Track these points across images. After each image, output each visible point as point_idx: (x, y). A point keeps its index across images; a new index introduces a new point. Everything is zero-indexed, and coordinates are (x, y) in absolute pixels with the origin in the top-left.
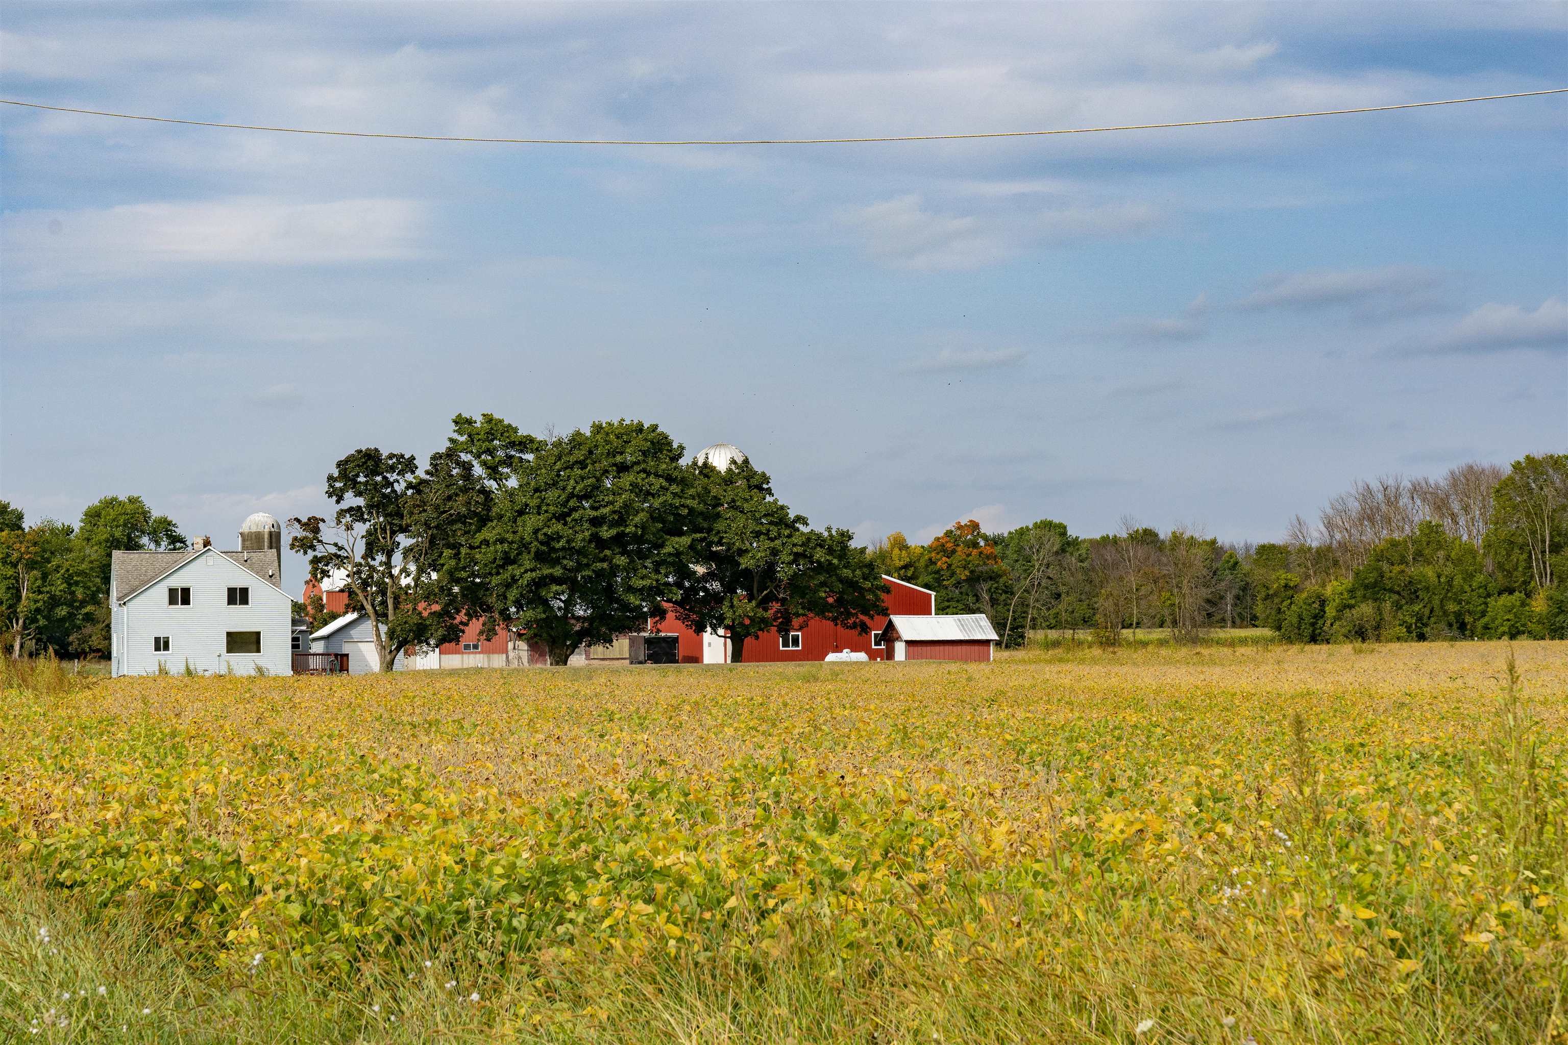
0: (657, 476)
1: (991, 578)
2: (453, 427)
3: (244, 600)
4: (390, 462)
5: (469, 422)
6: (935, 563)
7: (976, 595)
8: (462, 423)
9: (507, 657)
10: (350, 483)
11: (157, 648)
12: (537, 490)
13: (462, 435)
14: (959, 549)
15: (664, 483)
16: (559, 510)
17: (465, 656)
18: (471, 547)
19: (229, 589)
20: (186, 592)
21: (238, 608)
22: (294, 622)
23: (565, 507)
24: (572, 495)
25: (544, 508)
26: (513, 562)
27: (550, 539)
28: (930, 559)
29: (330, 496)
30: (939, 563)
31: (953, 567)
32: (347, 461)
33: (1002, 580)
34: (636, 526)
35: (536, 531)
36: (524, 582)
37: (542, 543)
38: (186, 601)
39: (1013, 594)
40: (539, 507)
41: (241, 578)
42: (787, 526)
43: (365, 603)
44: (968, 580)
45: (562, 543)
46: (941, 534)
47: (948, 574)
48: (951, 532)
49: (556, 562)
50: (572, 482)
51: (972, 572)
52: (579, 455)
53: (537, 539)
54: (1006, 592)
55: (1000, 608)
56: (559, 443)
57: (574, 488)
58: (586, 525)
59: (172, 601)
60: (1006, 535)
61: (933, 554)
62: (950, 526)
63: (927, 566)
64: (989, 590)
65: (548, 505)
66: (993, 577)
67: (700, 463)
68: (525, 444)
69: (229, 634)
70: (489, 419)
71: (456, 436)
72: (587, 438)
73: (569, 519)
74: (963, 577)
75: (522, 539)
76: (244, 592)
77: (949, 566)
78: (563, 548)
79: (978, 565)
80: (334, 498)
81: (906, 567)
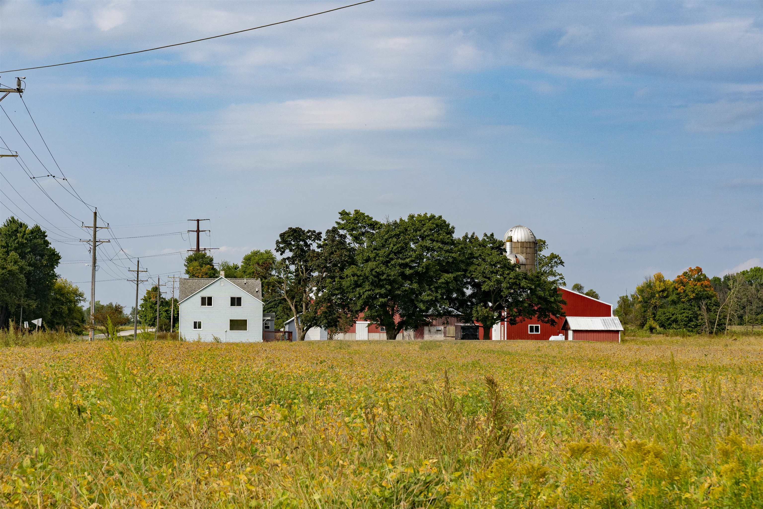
0: (437, 241)
1: (708, 298)
2: (339, 216)
3: (239, 304)
4: (308, 234)
5: (348, 214)
6: (677, 289)
7: (699, 307)
8: (344, 214)
9: (403, 335)
10: (288, 245)
11: (195, 327)
12: (375, 249)
13: (343, 220)
14: (690, 282)
15: (441, 246)
16: (385, 259)
17: (381, 334)
18: (341, 278)
19: (232, 298)
20: (210, 299)
21: (236, 308)
22: (264, 315)
23: (388, 258)
24: (391, 252)
25: (377, 258)
26: (360, 286)
27: (378, 275)
28: (675, 287)
29: (277, 251)
30: (679, 289)
31: (687, 292)
32: (284, 233)
33: (713, 299)
34: (423, 267)
35: (372, 270)
36: (364, 297)
37: (375, 276)
38: (210, 304)
39: (719, 306)
40: (375, 258)
41: (238, 292)
42: (509, 269)
43: (291, 306)
44: (694, 299)
45: (385, 276)
46: (681, 273)
47: (684, 295)
48: (687, 273)
49: (382, 287)
50: (392, 245)
51: (697, 294)
52: (397, 231)
53: (372, 274)
54: (716, 305)
55: (712, 313)
56: (389, 225)
57: (393, 248)
58: (398, 268)
59: (203, 303)
60: (735, 275)
61: (676, 285)
62: (686, 269)
63: (673, 291)
64: (706, 304)
65: (379, 257)
66: (709, 297)
67: (469, 236)
68: (374, 225)
69: (231, 321)
70: (357, 212)
71: (340, 221)
72: (406, 223)
73: (389, 265)
74: (692, 297)
75: (365, 274)
76: (239, 299)
77: (685, 291)
78: (385, 279)
79: (700, 291)
80: (280, 252)
81: (663, 291)
